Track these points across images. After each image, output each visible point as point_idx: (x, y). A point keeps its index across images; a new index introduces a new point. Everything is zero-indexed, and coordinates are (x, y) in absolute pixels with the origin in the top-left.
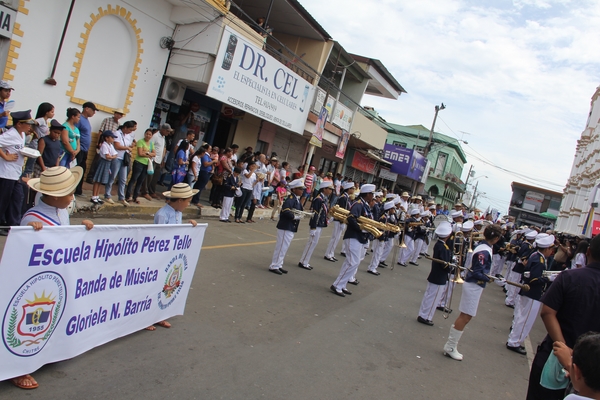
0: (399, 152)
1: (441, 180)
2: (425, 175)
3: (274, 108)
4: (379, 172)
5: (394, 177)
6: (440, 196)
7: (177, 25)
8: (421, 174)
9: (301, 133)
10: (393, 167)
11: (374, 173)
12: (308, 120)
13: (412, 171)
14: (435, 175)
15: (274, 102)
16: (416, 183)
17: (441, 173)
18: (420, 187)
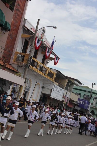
0: (81, 101)
1: (95, 108)
2: (89, 108)
3: (58, 96)
4: (74, 107)
5: (79, 109)
6: (95, 115)
7: (44, 83)
8: (88, 107)
9: (61, 101)
10: (79, 105)
11: (73, 107)
12: (63, 97)
13: (85, 107)
14: (93, 106)
15: (58, 95)
16: (86, 110)
17: (95, 105)
18: (88, 112)
